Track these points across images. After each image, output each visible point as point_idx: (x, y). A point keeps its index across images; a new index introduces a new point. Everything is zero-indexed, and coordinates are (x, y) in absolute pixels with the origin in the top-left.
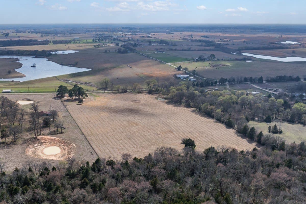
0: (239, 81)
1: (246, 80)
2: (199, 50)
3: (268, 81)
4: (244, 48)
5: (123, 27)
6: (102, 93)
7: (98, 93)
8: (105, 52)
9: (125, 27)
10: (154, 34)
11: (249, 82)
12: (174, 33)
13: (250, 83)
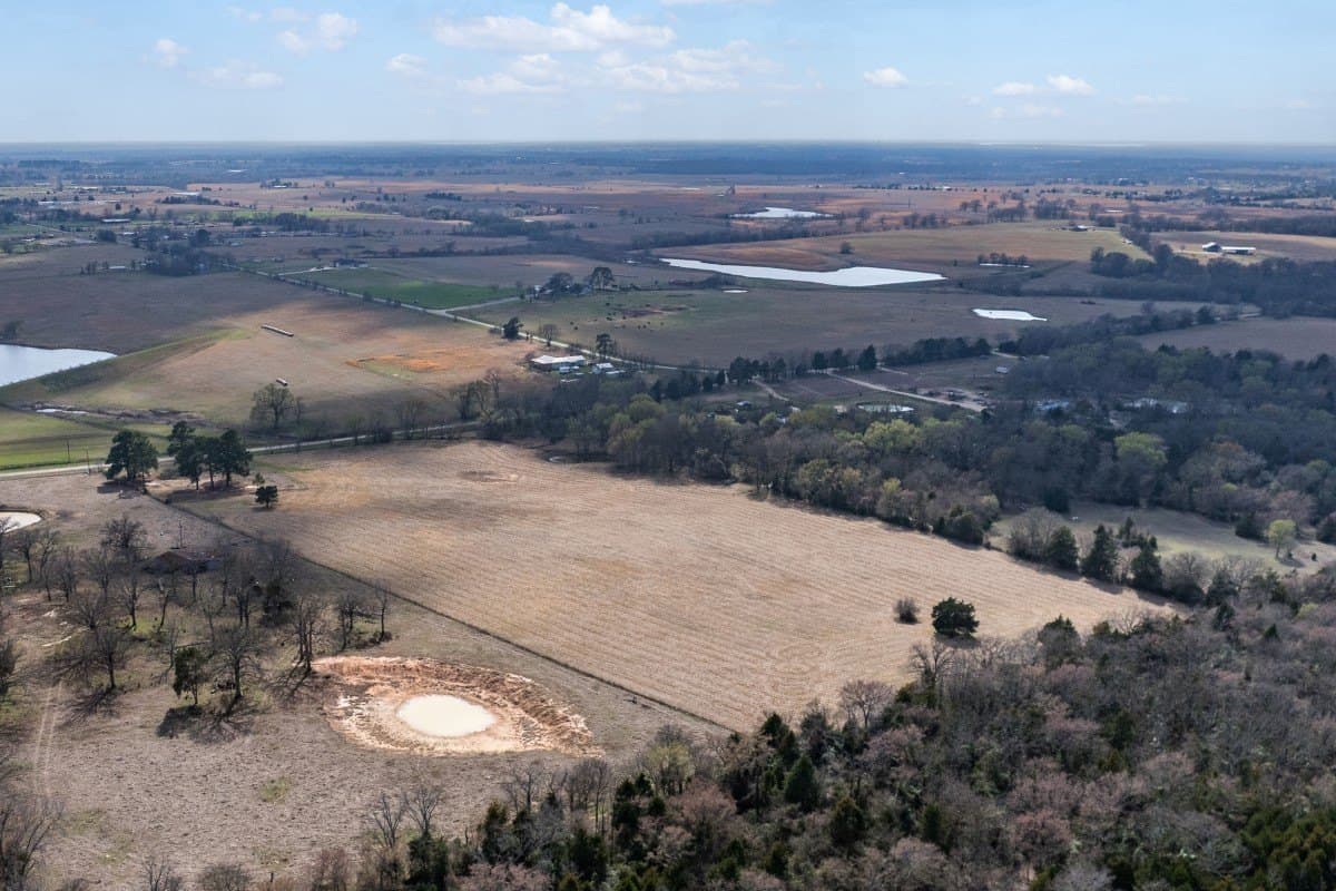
0: (796, 366)
1: (820, 361)
2: (486, 253)
3: (892, 362)
4: (651, 240)
5: (25, 158)
6: (288, 451)
7: (272, 452)
8: (86, 271)
9: (33, 158)
10: (205, 186)
11: (829, 371)
12: (296, 184)
13: (835, 372)
